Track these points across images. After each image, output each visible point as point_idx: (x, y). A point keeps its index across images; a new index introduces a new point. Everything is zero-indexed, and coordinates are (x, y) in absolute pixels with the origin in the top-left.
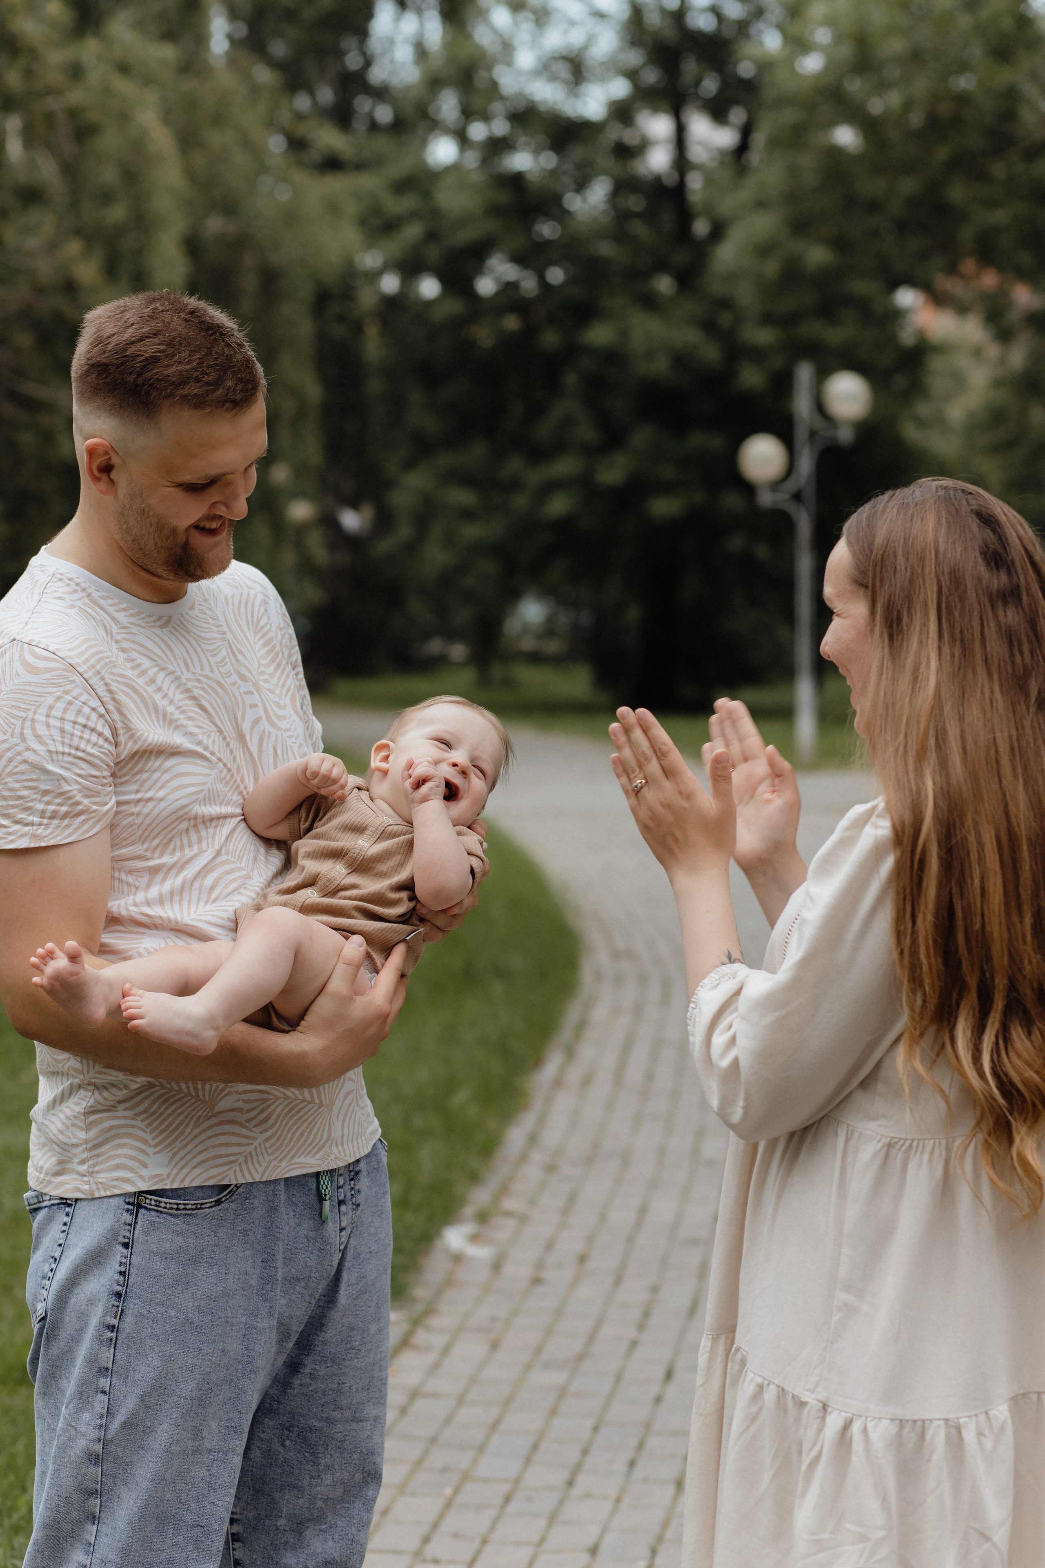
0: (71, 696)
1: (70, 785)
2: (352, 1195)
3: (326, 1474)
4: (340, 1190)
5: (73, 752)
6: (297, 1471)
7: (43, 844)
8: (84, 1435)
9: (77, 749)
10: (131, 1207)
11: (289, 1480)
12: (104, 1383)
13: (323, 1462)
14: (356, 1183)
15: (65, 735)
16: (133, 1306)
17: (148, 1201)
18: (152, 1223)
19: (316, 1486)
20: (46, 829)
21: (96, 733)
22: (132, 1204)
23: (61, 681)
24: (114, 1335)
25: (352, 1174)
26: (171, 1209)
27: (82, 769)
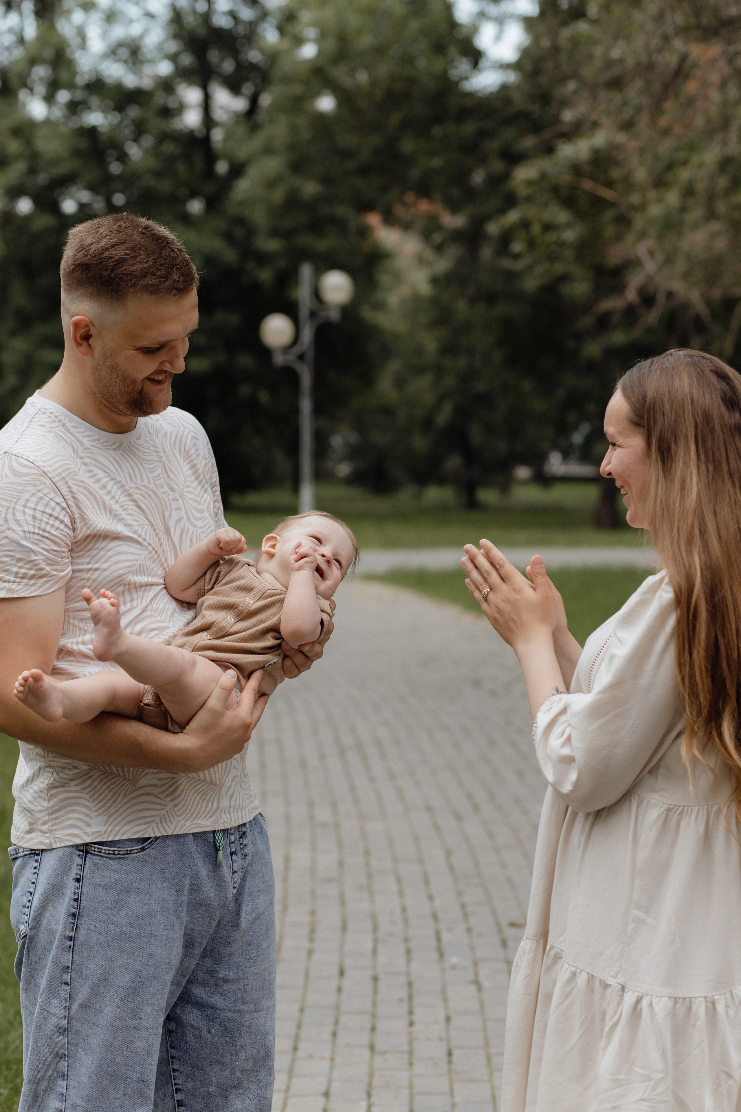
0: (42, 493)
1: (37, 556)
2: (241, 848)
3: (241, 1052)
4: (232, 844)
5: (41, 532)
6: (221, 1051)
7: (15, 596)
8: (54, 1015)
9: (44, 531)
10: (81, 853)
11: (216, 1058)
12: (67, 977)
13: (239, 1043)
14: (244, 840)
15: (36, 521)
16: (85, 922)
17: (93, 849)
18: (96, 864)
19: (235, 1061)
20: (18, 585)
21: (59, 520)
22: (82, 851)
23: (37, 482)
24: (72, 943)
25: (241, 833)
26: (109, 854)
27: (47, 545)
